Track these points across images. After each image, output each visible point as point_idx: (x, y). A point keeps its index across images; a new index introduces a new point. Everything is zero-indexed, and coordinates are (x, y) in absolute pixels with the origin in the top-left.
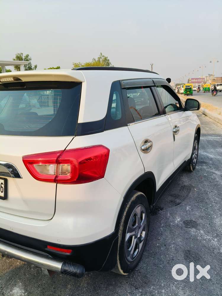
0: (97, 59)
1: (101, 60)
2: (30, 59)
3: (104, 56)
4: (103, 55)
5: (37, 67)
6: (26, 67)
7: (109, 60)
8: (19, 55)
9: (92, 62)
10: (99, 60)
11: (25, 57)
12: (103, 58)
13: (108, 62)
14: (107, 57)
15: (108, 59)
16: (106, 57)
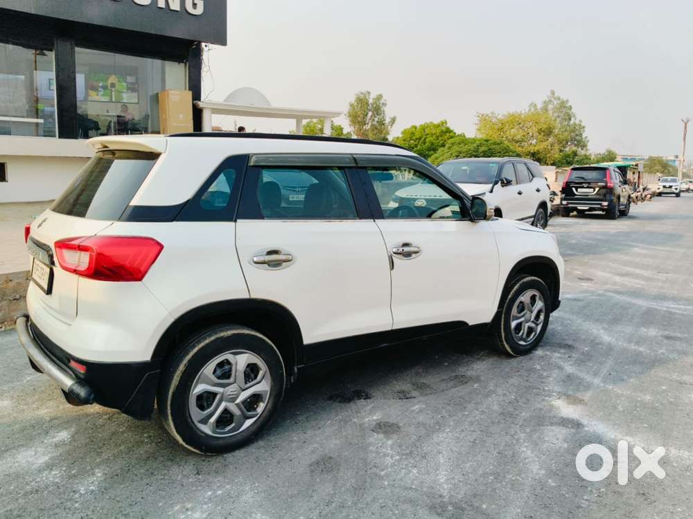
0: (539, 106)
1: (550, 106)
2: (383, 104)
3: (559, 99)
4: (556, 95)
5: (396, 122)
6: (374, 120)
7: (571, 108)
8: (362, 96)
9: (523, 112)
10: (547, 106)
11: (373, 99)
12: (555, 102)
13: (567, 113)
14: (567, 101)
15: (569, 104)
16: (565, 99)
